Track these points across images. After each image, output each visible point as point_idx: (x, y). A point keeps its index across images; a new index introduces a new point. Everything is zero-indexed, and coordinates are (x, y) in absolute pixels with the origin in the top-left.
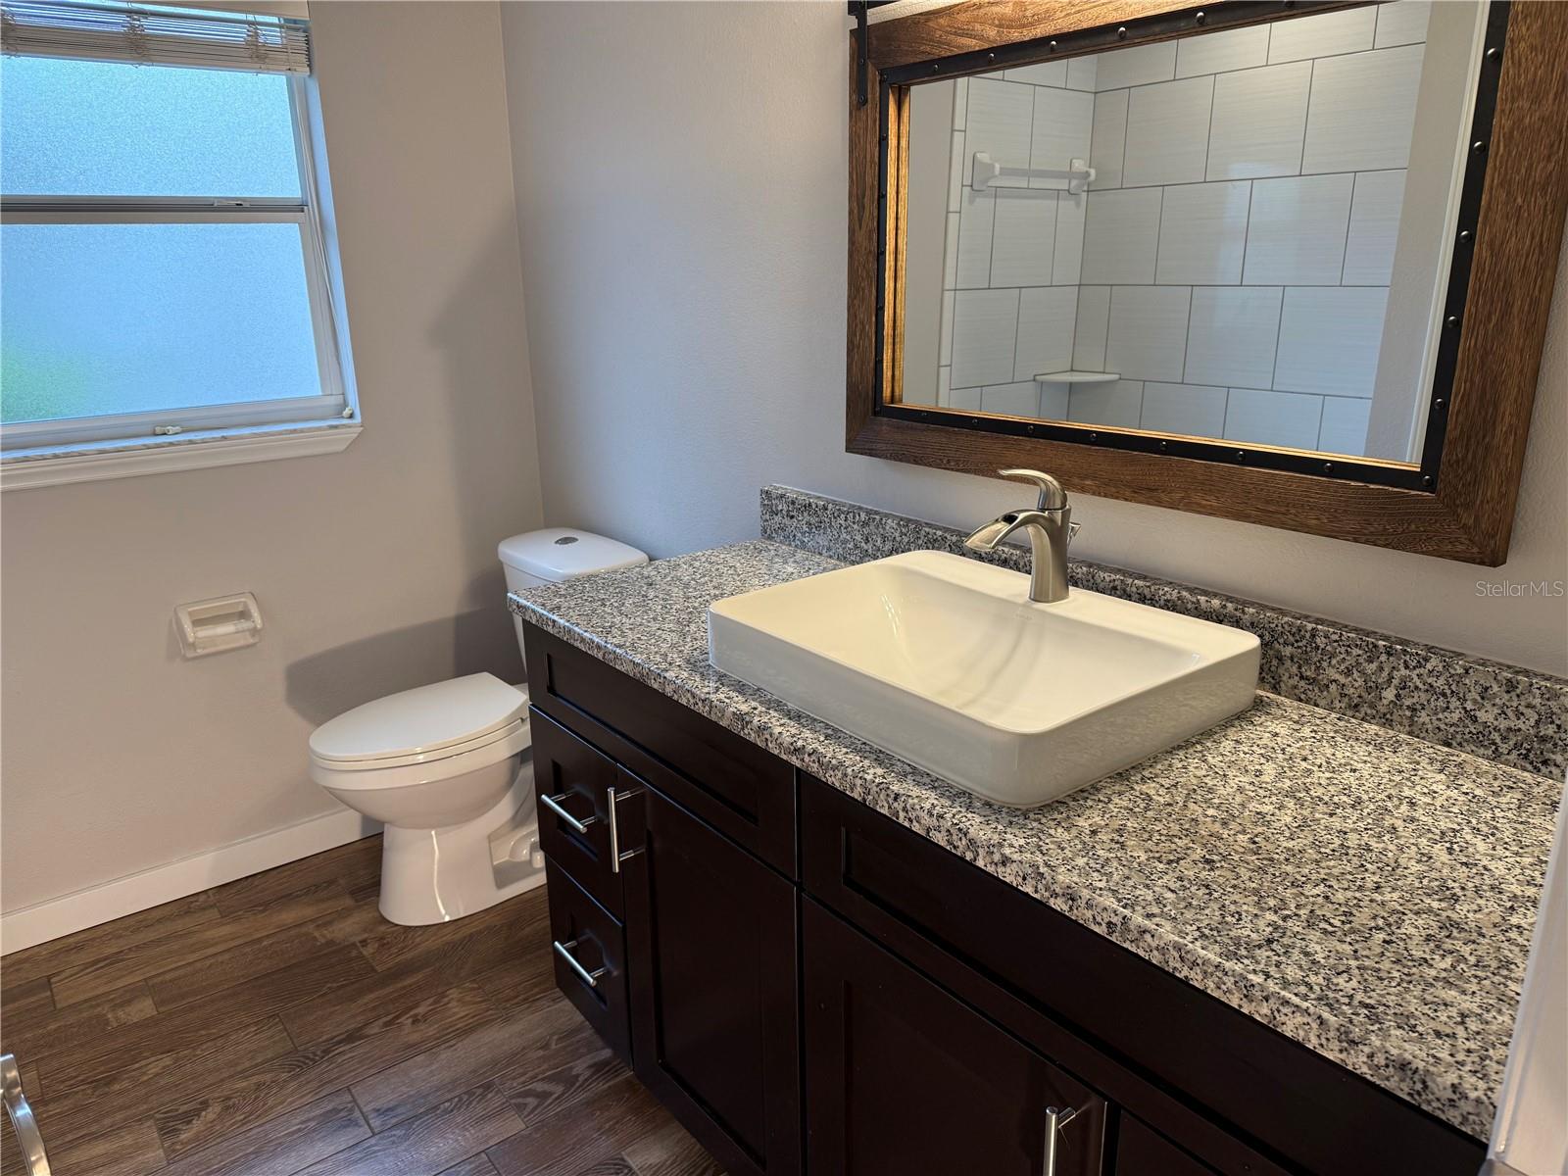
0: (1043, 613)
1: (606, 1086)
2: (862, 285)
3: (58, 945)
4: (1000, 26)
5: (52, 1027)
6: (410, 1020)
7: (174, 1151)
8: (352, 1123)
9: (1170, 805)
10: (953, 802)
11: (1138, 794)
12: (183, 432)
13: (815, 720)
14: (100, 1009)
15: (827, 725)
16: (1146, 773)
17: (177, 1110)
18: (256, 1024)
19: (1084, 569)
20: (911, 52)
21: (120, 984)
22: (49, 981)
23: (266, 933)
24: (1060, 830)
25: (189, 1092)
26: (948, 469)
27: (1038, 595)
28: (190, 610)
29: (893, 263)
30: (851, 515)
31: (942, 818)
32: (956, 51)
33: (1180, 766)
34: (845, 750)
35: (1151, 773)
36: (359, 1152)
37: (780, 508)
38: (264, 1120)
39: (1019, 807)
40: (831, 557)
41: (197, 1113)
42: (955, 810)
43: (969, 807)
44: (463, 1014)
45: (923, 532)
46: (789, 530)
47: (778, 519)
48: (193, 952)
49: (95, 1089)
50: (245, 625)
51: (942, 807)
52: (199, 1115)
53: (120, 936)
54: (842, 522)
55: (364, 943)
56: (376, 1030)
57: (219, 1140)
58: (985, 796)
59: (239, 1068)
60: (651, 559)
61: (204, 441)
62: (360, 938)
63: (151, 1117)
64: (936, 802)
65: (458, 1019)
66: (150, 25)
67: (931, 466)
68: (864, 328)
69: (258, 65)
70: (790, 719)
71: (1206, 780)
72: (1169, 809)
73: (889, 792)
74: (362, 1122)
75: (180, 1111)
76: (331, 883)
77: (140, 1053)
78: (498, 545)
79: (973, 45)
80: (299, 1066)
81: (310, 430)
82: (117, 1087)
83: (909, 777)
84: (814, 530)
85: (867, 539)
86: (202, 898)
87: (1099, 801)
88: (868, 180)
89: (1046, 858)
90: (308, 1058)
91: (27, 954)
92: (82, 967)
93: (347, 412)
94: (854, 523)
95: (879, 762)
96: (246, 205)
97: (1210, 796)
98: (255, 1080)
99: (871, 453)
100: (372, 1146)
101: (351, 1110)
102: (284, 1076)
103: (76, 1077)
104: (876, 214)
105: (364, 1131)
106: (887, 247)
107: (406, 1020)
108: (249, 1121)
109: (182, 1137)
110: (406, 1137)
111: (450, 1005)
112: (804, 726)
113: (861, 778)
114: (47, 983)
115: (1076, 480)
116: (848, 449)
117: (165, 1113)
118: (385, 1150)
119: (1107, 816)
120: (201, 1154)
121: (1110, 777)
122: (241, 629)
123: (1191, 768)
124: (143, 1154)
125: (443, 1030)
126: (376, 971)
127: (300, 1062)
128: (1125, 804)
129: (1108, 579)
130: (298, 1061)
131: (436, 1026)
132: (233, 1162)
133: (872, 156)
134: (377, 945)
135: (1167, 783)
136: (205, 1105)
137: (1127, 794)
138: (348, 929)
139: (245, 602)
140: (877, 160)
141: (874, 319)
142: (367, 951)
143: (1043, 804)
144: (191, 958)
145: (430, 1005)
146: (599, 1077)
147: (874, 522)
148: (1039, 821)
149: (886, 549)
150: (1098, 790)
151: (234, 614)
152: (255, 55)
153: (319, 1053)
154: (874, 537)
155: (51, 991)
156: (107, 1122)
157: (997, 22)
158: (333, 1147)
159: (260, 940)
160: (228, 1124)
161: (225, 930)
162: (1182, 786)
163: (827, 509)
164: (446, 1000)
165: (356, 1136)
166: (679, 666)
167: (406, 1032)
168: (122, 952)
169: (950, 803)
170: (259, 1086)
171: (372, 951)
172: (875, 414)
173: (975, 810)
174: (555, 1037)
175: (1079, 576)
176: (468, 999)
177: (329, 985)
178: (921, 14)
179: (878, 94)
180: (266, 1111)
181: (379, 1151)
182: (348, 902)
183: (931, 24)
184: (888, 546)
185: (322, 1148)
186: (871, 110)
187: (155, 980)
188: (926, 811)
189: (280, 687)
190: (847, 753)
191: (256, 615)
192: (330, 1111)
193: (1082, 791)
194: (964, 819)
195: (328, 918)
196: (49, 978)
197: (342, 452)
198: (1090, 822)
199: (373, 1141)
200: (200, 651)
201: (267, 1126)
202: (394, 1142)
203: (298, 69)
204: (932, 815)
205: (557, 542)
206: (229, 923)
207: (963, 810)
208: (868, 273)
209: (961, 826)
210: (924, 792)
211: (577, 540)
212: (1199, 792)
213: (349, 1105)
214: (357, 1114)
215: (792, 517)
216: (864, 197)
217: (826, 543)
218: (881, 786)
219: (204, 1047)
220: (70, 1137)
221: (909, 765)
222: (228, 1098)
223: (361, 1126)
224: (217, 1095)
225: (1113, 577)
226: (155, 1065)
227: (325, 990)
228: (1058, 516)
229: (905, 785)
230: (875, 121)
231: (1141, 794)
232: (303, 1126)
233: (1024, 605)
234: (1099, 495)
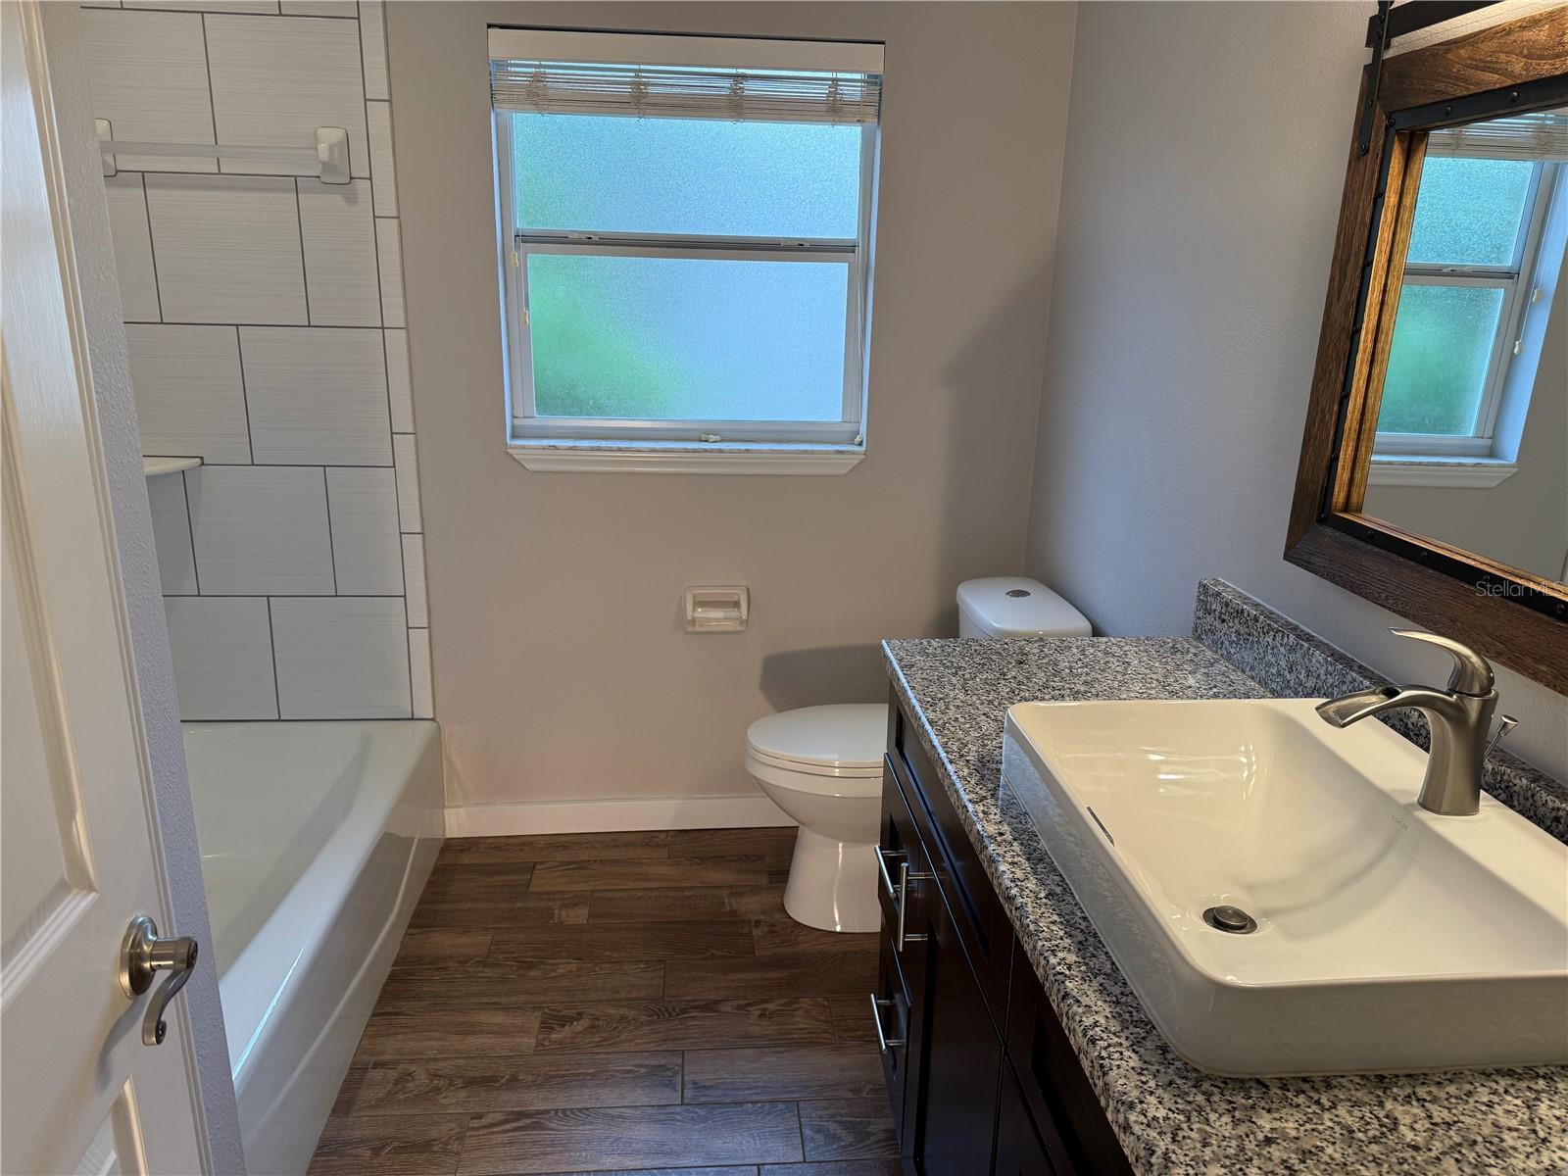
0: (1423, 825)
1: (891, 1157)
2: (1331, 366)
3: (554, 840)
4: (1529, 56)
5: (518, 905)
6: (759, 1012)
7: (543, 1045)
8: (670, 1085)
9: (1416, 1148)
10: (1124, 1028)
11: (1381, 1114)
12: (721, 441)
13: (1055, 870)
14: (552, 903)
15: (1063, 880)
16: (1422, 1092)
17: (560, 1011)
18: (646, 962)
19: (1524, 781)
20: (1424, 91)
21: (577, 887)
22: (534, 867)
23: (690, 885)
24: (1226, 1119)
25: (575, 1000)
26: (1384, 606)
27: (1431, 800)
28: (696, 592)
29: (1370, 345)
30: (1280, 634)
31: (1093, 1043)
32: (1474, 89)
33: (1485, 1099)
34: (1055, 918)
35: (1430, 1093)
36: (664, 1114)
37: (1214, 607)
38: (613, 1050)
39: (1198, 1067)
40: (1253, 678)
41: (570, 1020)
42: (1116, 1040)
43: (1136, 1045)
44: (802, 1026)
45: (1349, 676)
46: (1219, 634)
47: (1210, 618)
48: (634, 881)
49: (519, 968)
50: (733, 613)
51: (1106, 1030)
52: (572, 1023)
53: (595, 848)
54: (1270, 640)
55: (758, 923)
56: (729, 1009)
57: (575, 1051)
58: (1168, 1038)
59: (617, 996)
60: (1097, 632)
61: (731, 451)
62: (757, 918)
63: (539, 1009)
64: (1102, 1021)
65: (797, 1029)
66: (752, 88)
67: (1367, 598)
68: (1324, 416)
69: (833, 118)
70: (1028, 859)
71: (1507, 1136)
72: (1408, 1154)
73: (1062, 987)
74: (679, 1087)
75: (561, 1014)
76: (759, 858)
77: (561, 951)
78: (957, 586)
79: (1494, 80)
80: (658, 1015)
81: (820, 452)
82: (532, 973)
83: (1100, 979)
84: (1241, 642)
85: (1291, 668)
86: (663, 836)
87: (1318, 1103)
88: (1355, 244)
89: (1172, 1147)
90: (667, 1010)
91: (532, 839)
92: (557, 864)
93: (858, 439)
94: (1281, 645)
95: (1081, 947)
96: (807, 245)
97: (1492, 1161)
98: (623, 1011)
99: (1308, 566)
100: (677, 1114)
101: (676, 1073)
102: (644, 1018)
103: (513, 953)
104: (1357, 284)
105: (676, 1097)
106: (1364, 325)
107: (755, 1011)
108: (601, 1046)
109: (553, 1036)
110: (705, 1119)
111: (796, 1013)
112: (1035, 873)
113: (1045, 957)
114: (532, 868)
115: (1528, 661)
116: (1286, 557)
117: (552, 1010)
118: (683, 1122)
119: (1308, 1126)
120: (558, 1057)
121: (1362, 1077)
122: (728, 617)
123: (1498, 1109)
124: (522, 1037)
125: (782, 1034)
126: (754, 953)
127: (663, 1010)
128: (1349, 1120)
129: (1550, 804)
130: (660, 1010)
131: (776, 1027)
132: (574, 1075)
133: (1364, 216)
134: (766, 930)
135: (1439, 1114)
136: (580, 1015)
137: (1366, 1110)
138: (751, 905)
139: (739, 594)
140: (1368, 220)
141: (1336, 408)
142: (757, 932)
143: (1232, 1076)
144: (631, 885)
145: (781, 1005)
146: (887, 1146)
147: (1301, 648)
148: (1208, 1096)
149: (1308, 685)
150: (1329, 1086)
151: (730, 602)
152: (834, 110)
153: (677, 1009)
154: (1299, 667)
155: (532, 875)
156: (513, 999)
157: (1525, 52)
158: (647, 1100)
159: (684, 889)
160: (586, 1041)
161: (664, 870)
162: (1460, 1129)
163: (1257, 621)
164: (796, 1006)
165: (669, 1098)
166: (968, 761)
167: (751, 1021)
168: (589, 861)
169: (1119, 1028)
170: (623, 1018)
171: (760, 933)
172: (1321, 521)
173: (1142, 1050)
174: (871, 1086)
175: (1517, 788)
176: (814, 1013)
177: (714, 951)
178: (1441, 44)
179: (1381, 142)
180: (617, 1043)
181: (679, 1121)
182: (764, 880)
183: (1449, 56)
184: (1310, 683)
185: (641, 1096)
186: (1371, 162)
187: (601, 894)
188: (1082, 1027)
189: (756, 673)
190: (1054, 923)
191: (744, 607)
192: (660, 1066)
193: (1305, 1080)
194: (1116, 1056)
195: (741, 890)
196: (535, 863)
197: (844, 475)
198: (1277, 1124)
199: (679, 1109)
200: (698, 629)
201: (612, 1056)
202: (693, 1119)
203: (867, 120)
204: (1085, 1035)
205: (1008, 593)
206: (669, 865)
207: (1126, 1044)
208: (1338, 353)
209: (1107, 1062)
210: (1099, 1003)
211: (1029, 594)
212: (1479, 1148)
213: (677, 1068)
214: (679, 1079)
215: (1223, 621)
216: (1348, 263)
217: (1251, 661)
218: (1059, 977)
219: (603, 966)
220: (486, 1000)
221: (1113, 963)
222: (597, 1019)
223: (675, 1091)
224: (591, 1012)
225: (1558, 804)
226: (567, 966)
227: (709, 954)
228: (1474, 706)
229: (1086, 986)
230: (1373, 173)
231: (1387, 1117)
232: (636, 1069)
233: (1408, 808)
234: (1554, 688)
